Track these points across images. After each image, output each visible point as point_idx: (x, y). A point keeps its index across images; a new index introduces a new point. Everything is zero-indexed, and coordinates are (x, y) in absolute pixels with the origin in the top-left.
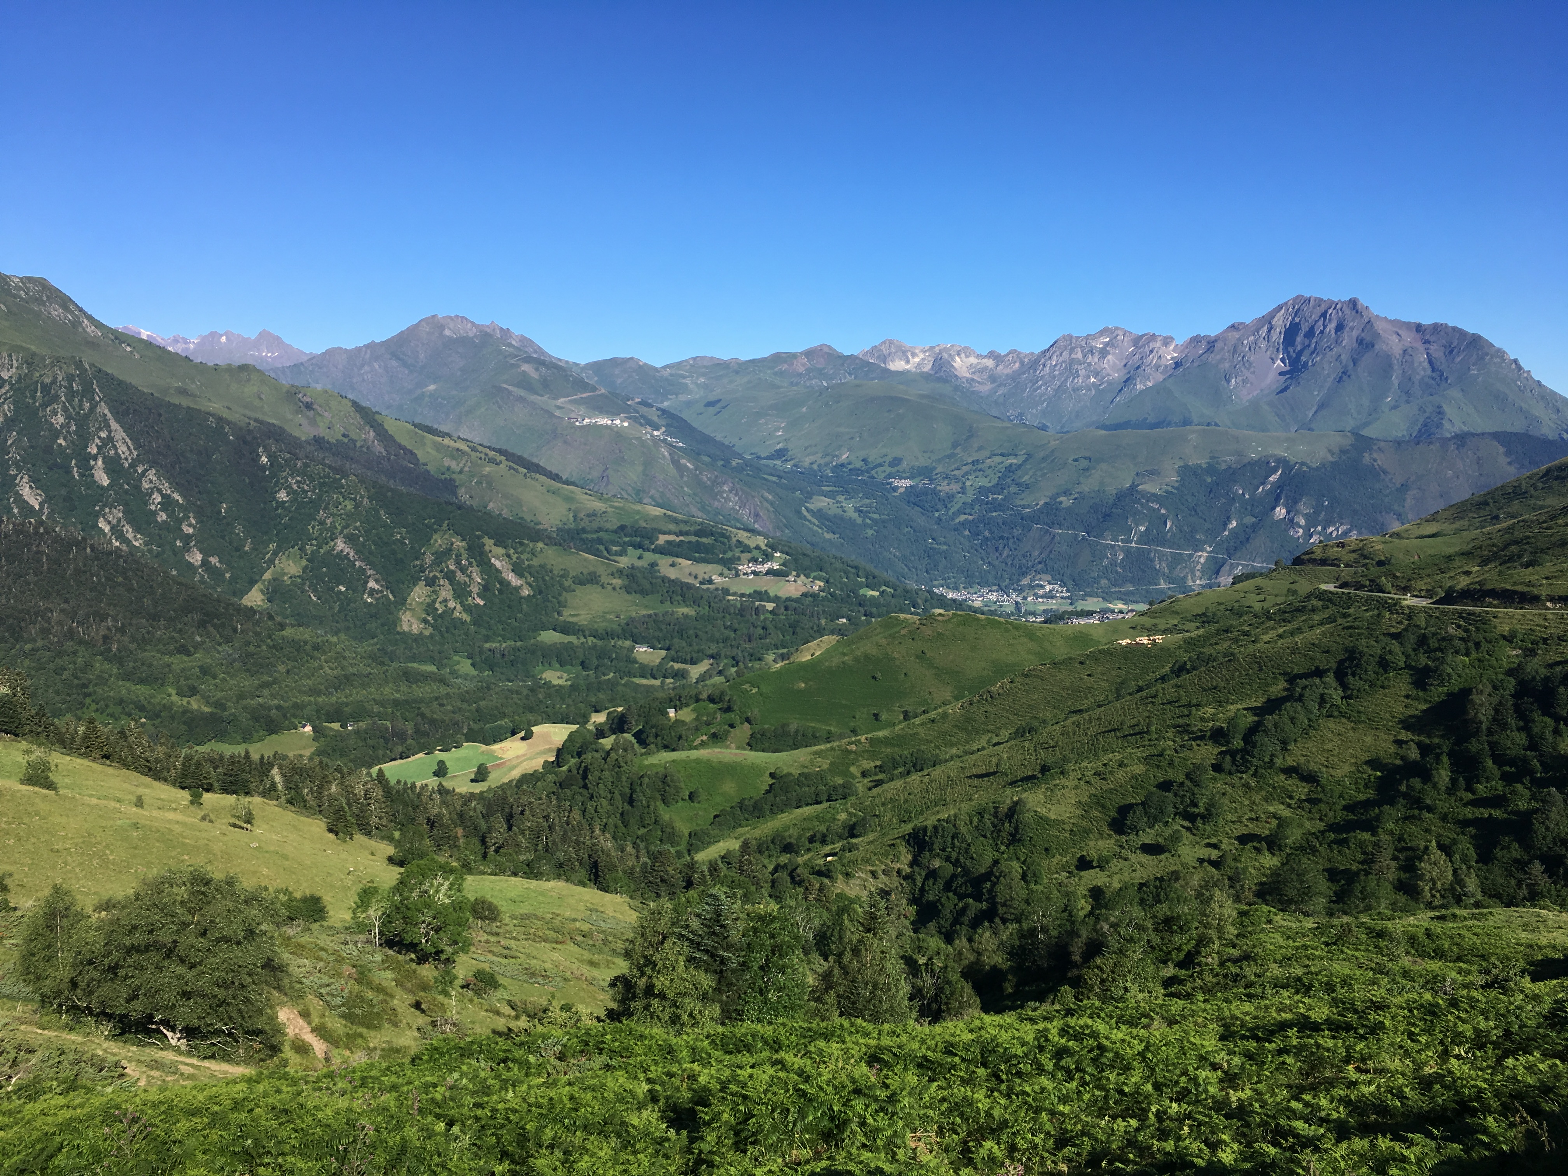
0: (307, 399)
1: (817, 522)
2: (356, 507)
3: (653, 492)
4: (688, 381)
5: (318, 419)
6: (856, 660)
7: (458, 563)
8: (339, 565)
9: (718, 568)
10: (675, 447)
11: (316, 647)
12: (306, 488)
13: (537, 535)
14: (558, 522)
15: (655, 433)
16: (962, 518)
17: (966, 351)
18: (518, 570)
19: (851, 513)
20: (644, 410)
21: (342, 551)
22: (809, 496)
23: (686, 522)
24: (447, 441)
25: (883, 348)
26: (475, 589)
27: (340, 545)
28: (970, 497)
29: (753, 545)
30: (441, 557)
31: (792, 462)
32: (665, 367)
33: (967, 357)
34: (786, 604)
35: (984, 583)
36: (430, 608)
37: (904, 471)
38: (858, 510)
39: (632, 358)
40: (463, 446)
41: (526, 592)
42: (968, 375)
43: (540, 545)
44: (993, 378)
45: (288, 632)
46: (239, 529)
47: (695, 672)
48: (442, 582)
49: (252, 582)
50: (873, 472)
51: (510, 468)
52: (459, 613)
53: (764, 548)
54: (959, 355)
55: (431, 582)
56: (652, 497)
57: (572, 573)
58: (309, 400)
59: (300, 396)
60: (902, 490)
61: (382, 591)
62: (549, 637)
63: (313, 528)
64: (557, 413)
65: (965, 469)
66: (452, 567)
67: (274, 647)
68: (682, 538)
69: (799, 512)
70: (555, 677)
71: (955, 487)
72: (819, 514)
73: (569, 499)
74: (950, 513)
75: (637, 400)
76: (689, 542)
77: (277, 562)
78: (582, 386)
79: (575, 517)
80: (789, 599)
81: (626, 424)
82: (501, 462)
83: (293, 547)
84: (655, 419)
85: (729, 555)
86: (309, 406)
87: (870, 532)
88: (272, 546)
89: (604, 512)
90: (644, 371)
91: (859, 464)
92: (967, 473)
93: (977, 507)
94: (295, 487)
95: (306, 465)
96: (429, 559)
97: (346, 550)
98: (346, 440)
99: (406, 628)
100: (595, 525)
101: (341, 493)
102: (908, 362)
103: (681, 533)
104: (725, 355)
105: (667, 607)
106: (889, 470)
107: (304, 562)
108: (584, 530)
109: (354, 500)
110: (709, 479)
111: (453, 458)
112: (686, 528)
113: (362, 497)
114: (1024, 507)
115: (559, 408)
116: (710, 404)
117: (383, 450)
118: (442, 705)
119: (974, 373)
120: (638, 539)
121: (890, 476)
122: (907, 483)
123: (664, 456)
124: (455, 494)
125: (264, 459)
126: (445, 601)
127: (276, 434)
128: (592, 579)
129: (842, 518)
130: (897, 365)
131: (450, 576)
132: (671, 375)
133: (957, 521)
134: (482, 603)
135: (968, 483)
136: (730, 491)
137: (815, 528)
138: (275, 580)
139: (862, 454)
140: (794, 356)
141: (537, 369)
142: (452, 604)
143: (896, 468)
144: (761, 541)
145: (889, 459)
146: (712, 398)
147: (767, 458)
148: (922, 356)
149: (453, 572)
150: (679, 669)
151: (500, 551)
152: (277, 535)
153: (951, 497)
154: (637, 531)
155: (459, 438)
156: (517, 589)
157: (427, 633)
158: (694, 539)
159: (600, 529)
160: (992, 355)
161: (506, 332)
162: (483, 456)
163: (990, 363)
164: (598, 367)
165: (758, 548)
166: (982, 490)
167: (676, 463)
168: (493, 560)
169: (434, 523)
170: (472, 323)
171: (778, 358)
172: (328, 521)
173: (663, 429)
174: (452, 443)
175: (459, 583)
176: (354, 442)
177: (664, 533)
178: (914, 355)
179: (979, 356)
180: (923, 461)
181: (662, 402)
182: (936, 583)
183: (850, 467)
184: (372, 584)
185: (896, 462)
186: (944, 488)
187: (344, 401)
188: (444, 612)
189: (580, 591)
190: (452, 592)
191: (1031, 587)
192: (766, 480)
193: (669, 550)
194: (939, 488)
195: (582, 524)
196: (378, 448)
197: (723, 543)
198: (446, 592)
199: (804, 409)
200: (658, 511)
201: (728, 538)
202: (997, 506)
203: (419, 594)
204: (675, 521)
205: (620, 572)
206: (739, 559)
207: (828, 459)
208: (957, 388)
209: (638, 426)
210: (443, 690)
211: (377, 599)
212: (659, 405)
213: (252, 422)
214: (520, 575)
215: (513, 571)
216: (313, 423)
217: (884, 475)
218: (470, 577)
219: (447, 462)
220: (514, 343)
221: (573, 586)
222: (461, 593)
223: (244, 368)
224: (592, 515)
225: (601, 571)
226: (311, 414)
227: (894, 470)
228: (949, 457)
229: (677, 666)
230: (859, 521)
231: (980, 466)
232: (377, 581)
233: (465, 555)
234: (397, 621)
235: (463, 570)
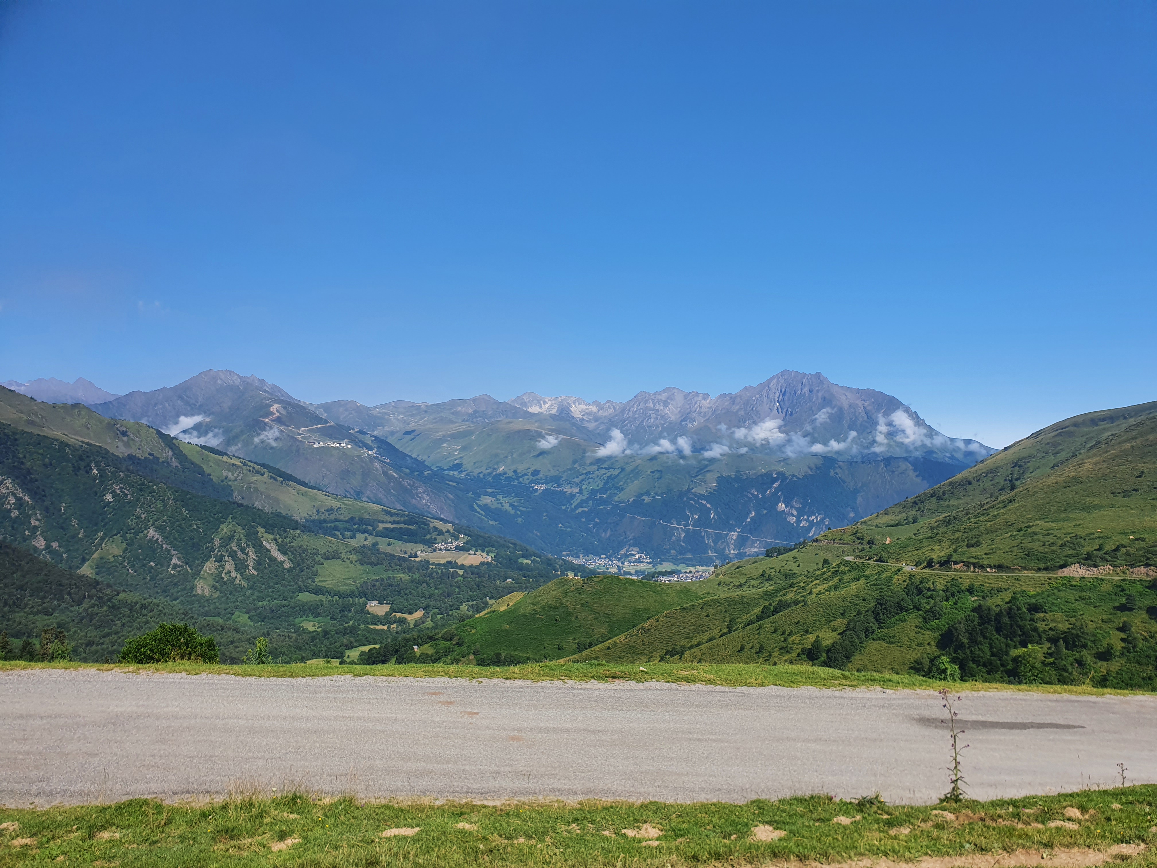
0: (122, 429)
1: (484, 513)
2: (164, 506)
3: (368, 493)
4: (391, 417)
5: (131, 442)
6: (543, 607)
7: (239, 545)
8: (151, 547)
9: (421, 546)
10: (385, 462)
11: (143, 607)
12: (127, 492)
13: (295, 525)
14: (306, 515)
15: (370, 452)
16: (580, 510)
17: (580, 401)
18: (282, 550)
19: (506, 506)
20: (361, 436)
21: (153, 537)
22: (478, 496)
23: (397, 515)
24: (225, 458)
25: (524, 398)
26: (251, 564)
27: (152, 532)
28: (585, 496)
29: (444, 530)
30: (227, 540)
31: (465, 473)
32: (375, 407)
33: (579, 404)
34: (472, 570)
35: (597, 554)
36: (218, 578)
37: (541, 479)
38: (511, 505)
39: (352, 401)
40: (235, 461)
41: (287, 565)
42: (581, 417)
43: (298, 531)
44: (596, 419)
45: (122, 596)
46: (74, 522)
47: (411, 618)
48: (227, 559)
49: (84, 561)
50: (521, 480)
51: (272, 477)
52: (239, 580)
53: (452, 531)
54: (574, 403)
55: (220, 559)
56: (368, 497)
57: (322, 551)
58: (124, 429)
59: (118, 426)
60: (540, 492)
61: (182, 566)
62: (305, 597)
63: (132, 521)
64: (299, 438)
65: (581, 477)
66: (235, 548)
67: (113, 607)
68: (394, 526)
69: (471, 507)
70: (310, 625)
71: (576, 490)
72: (485, 508)
73: (314, 499)
74: (573, 506)
75: (357, 430)
76: (401, 528)
77: (103, 545)
78: (318, 420)
79: (318, 511)
80: (471, 566)
81: (349, 446)
82: (264, 473)
83: (116, 535)
84: (370, 443)
85: (428, 537)
86: (124, 434)
87: (520, 520)
88: (100, 534)
89: (339, 508)
90: (361, 410)
91: (511, 474)
92: (582, 480)
93: (591, 503)
94: (118, 491)
95: (127, 476)
96: (217, 542)
97: (157, 537)
98: (151, 457)
99: (199, 592)
100: (332, 517)
101: (153, 496)
102: (541, 407)
103: (394, 522)
104: (418, 400)
105: (390, 573)
106: (531, 478)
107: (124, 545)
108: (325, 521)
109: (163, 501)
110: (409, 484)
111: (229, 470)
112: (397, 519)
113: (169, 498)
114: (620, 502)
115: (300, 434)
116: (407, 433)
117: (178, 465)
118: (236, 647)
119: (583, 415)
120: (364, 527)
121: (532, 482)
122: (542, 487)
123: (377, 468)
124: (231, 494)
125: (95, 472)
126: (229, 572)
127: (103, 454)
128: (335, 556)
129: (500, 510)
130: (534, 409)
131: (233, 555)
132: (379, 413)
133: (577, 512)
134: (256, 573)
135: (584, 487)
136: (424, 492)
137: (483, 517)
138: (102, 558)
139: (513, 468)
140: (464, 401)
141: (285, 408)
142: (233, 574)
143: (537, 477)
144: (450, 527)
145: (531, 471)
146: (409, 428)
147: (448, 470)
148: (550, 403)
149: (235, 552)
150: (400, 618)
151: (270, 536)
152: (104, 526)
153: (572, 496)
154: (362, 521)
155: (234, 456)
156: (282, 563)
157: (216, 595)
158: (403, 526)
159: (336, 520)
160: (596, 403)
161: (262, 381)
162: (251, 469)
163: (594, 409)
164: (326, 407)
165: (448, 531)
166: (593, 492)
167: (385, 473)
168: (264, 543)
169: (222, 517)
170: (237, 375)
171: (454, 403)
172: (143, 516)
173: (375, 450)
174: (229, 460)
175: (240, 560)
176: (158, 459)
177: (383, 522)
178: (545, 403)
179: (588, 404)
180: (553, 473)
181: (373, 431)
182: (564, 553)
183: (505, 476)
184: (174, 561)
185: (536, 472)
186: (568, 490)
187: (151, 430)
188: (228, 580)
189: (326, 563)
190: (234, 566)
191: (626, 556)
192: (448, 485)
193: (386, 534)
194: (565, 490)
195: (323, 517)
196: (175, 463)
197: (424, 529)
198: (229, 566)
199: (473, 437)
200: (377, 507)
201: (428, 525)
202: (602, 501)
203: (210, 566)
204: (389, 513)
205: (355, 549)
206: (435, 539)
207: (489, 470)
208: (574, 424)
209: (357, 448)
210: (237, 636)
211: (180, 571)
212: (373, 434)
213: (84, 445)
214: (284, 553)
215: (279, 550)
216: (127, 445)
217: (528, 481)
218: (247, 555)
219: (225, 473)
220: (267, 389)
221: (322, 561)
222: (241, 566)
223: (76, 406)
224: (330, 510)
225: (342, 549)
226: (125, 439)
227: (534, 478)
228: (570, 470)
229: (399, 615)
230: (513, 512)
231: (591, 476)
232: (179, 558)
233: (244, 540)
234: (193, 588)
235: (243, 550)
